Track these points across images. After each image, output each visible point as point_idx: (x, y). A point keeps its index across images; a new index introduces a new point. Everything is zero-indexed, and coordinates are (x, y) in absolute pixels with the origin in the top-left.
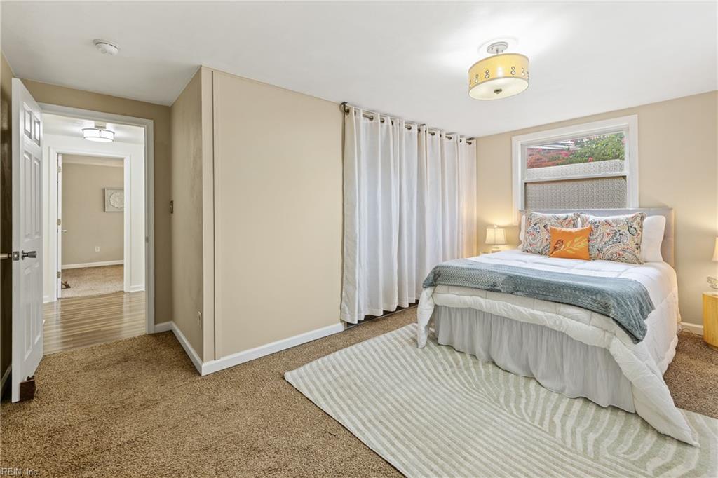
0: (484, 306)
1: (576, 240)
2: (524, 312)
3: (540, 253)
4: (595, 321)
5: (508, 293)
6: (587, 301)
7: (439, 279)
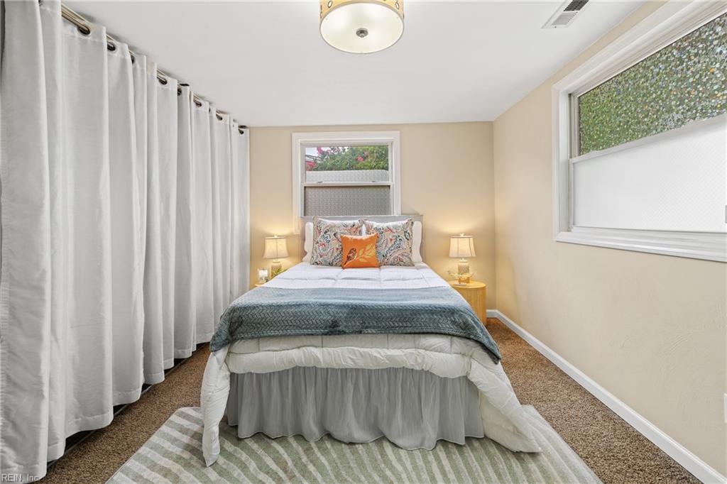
0: (321, 360)
1: (368, 248)
2: (378, 356)
3: (331, 264)
4: (456, 347)
5: (355, 332)
6: (447, 326)
7: (240, 329)
